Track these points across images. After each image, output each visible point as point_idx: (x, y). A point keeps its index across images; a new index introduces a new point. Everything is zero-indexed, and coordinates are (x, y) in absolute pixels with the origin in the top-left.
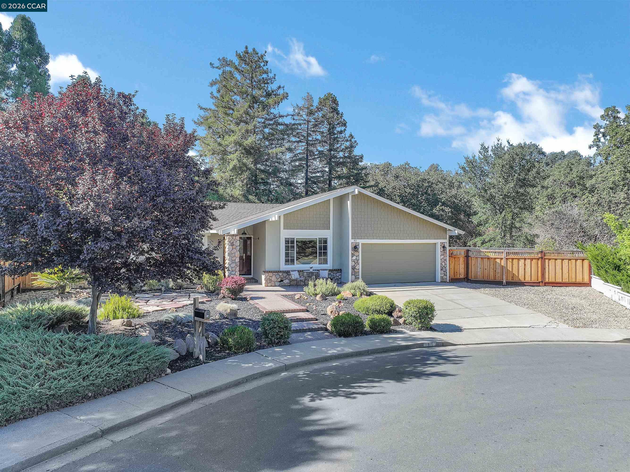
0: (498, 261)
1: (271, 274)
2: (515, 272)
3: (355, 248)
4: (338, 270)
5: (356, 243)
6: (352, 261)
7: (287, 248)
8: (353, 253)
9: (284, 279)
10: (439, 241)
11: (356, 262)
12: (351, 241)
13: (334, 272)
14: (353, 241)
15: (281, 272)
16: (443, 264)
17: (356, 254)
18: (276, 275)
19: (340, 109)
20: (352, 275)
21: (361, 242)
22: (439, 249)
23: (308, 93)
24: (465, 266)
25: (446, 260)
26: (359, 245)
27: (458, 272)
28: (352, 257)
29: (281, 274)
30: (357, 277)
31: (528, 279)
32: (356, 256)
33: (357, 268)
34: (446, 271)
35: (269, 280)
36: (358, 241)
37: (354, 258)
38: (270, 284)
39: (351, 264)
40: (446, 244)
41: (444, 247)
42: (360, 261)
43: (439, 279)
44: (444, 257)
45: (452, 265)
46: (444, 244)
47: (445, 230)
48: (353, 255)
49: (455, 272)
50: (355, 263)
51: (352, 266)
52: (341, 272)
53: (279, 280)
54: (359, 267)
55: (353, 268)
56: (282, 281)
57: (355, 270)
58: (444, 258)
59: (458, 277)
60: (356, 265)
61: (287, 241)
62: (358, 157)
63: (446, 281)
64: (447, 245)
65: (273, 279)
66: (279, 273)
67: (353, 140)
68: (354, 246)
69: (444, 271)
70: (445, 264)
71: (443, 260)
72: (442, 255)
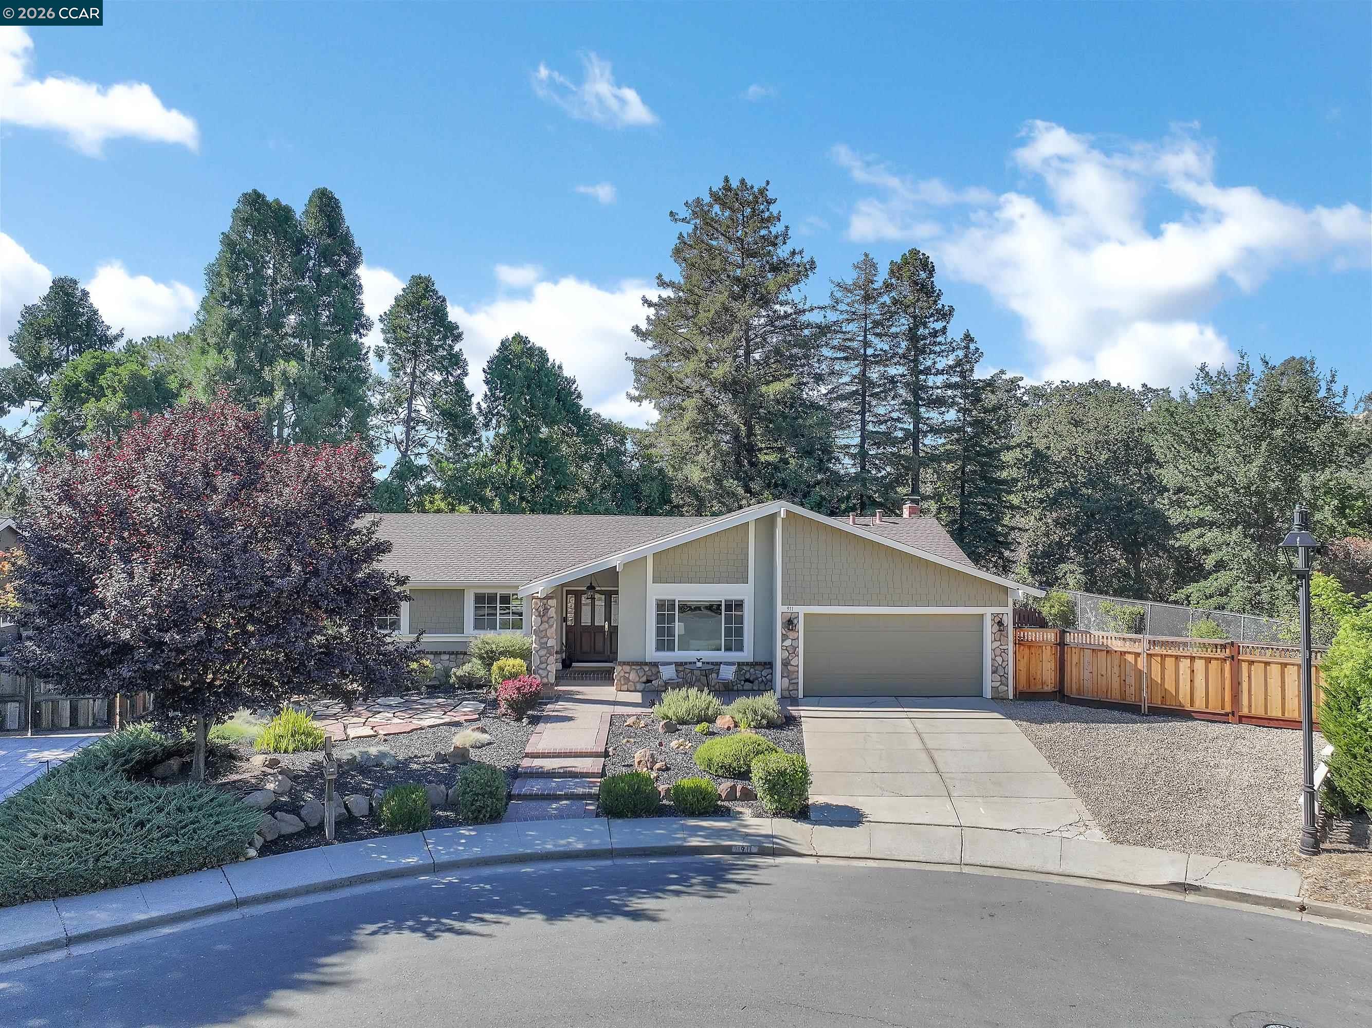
0: (1130, 658)
2: (1170, 686)
3: (790, 623)
4: (765, 663)
5: (792, 613)
6: (782, 649)
7: (660, 618)
8: (784, 633)
9: (653, 678)
10: (988, 611)
11: (793, 651)
12: (781, 609)
13: (757, 667)
14: (785, 609)
15: (646, 664)
16: (999, 659)
17: (791, 635)
18: (637, 670)
19: (937, 281)
20: (782, 677)
21: (802, 610)
22: (989, 629)
23: (866, 256)
24: (1056, 666)
25: (1005, 651)
26: (797, 617)
27: (1039, 677)
28: (783, 641)
29: (647, 668)
30: (793, 681)
31: (1200, 705)
32: (792, 640)
33: (793, 662)
34: (1004, 676)
35: (624, 679)
36: (795, 609)
37: (788, 643)
38: (625, 687)
39: (779, 655)
40: (1005, 618)
41: (1000, 623)
42: (801, 650)
43: (988, 693)
44: (1001, 645)
45: (1022, 665)
46: (1001, 616)
48: (784, 637)
49: (1032, 678)
50: (789, 654)
51: (782, 660)
52: (771, 668)
53: (644, 679)
54: (799, 661)
55: (786, 663)
56: (649, 681)
57: (789, 667)
58: (1002, 647)
59: (1038, 688)
60: (790, 658)
61: (661, 605)
62: (981, 384)
63: (1004, 697)
64: (1009, 621)
65: (631, 678)
66: (644, 667)
67: (972, 346)
68: (788, 619)
69: (1001, 676)
70: (1003, 661)
71: (998, 652)
72: (995, 640)
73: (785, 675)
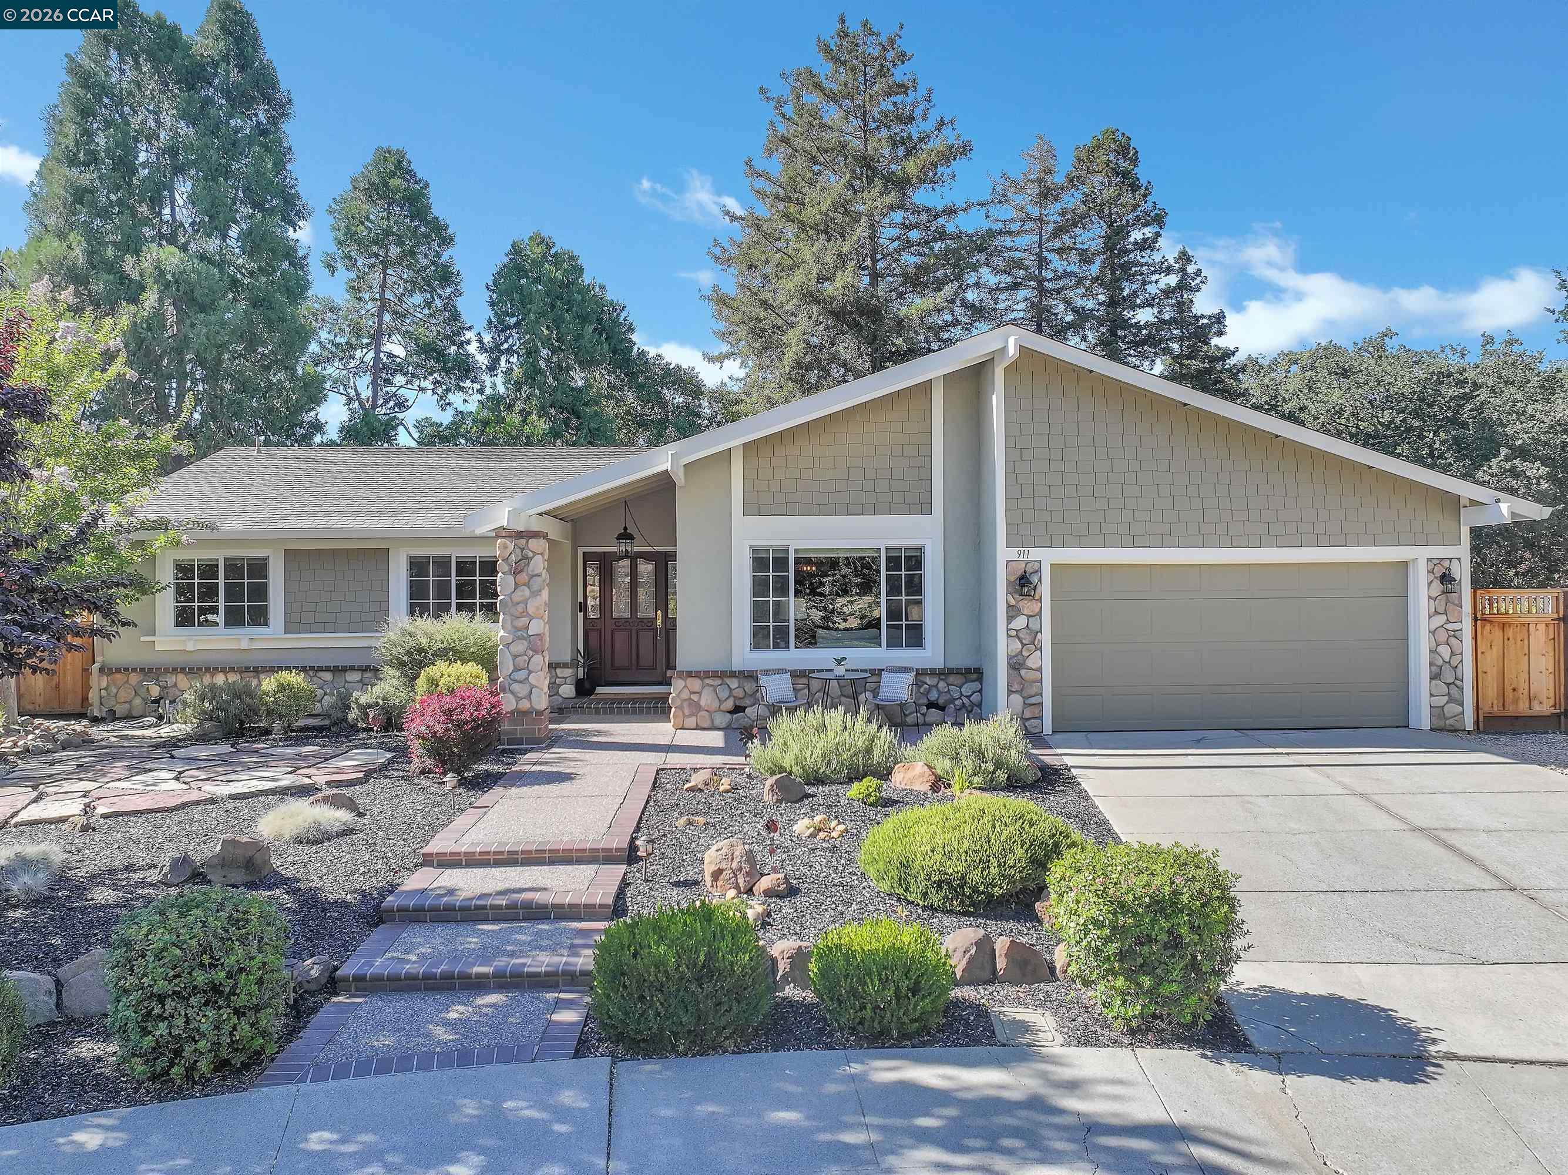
1: (695, 684)
3: (1024, 584)
4: (968, 671)
5: (1027, 563)
6: (1009, 636)
7: (759, 587)
8: (1013, 602)
9: (747, 702)
10: (1420, 555)
11: (1030, 639)
12: (1004, 554)
13: (951, 679)
14: (1013, 554)
15: (733, 674)
16: (1445, 651)
17: (1028, 606)
18: (714, 687)
19: (1142, 172)
20: (1010, 692)
21: (1047, 557)
22: (1422, 588)
23: (1041, 138)
24: (1556, 664)
25: (1456, 634)
26: (1038, 571)
27: (1523, 686)
28: (1010, 619)
29: (734, 683)
30: (1033, 700)
32: (1029, 617)
33: (1030, 663)
34: (1456, 683)
35: (690, 705)
36: (1035, 554)
37: (1020, 622)
38: (691, 722)
39: (1003, 648)
40: (1455, 568)
41: (1446, 578)
42: (1046, 637)
43: (1422, 717)
44: (1448, 621)
45: (1489, 661)
46: (1446, 564)
47: (1452, 504)
48: (1013, 612)
49: (1507, 689)
50: (1023, 645)
51: (1010, 658)
52: (980, 679)
53: (729, 705)
54: (1044, 660)
55: (1016, 665)
56: (738, 709)
57: (1023, 672)
58: (1450, 626)
59: (1522, 709)
60: (1025, 654)
61: (759, 561)
62: (1205, 321)
63: (1458, 726)
64: (1463, 572)
65: (703, 703)
66: (728, 681)
67: (1191, 269)
68: (1020, 573)
69: (1448, 685)
70: (1452, 654)
71: (1442, 636)
72: (1437, 613)
73: (1016, 687)
